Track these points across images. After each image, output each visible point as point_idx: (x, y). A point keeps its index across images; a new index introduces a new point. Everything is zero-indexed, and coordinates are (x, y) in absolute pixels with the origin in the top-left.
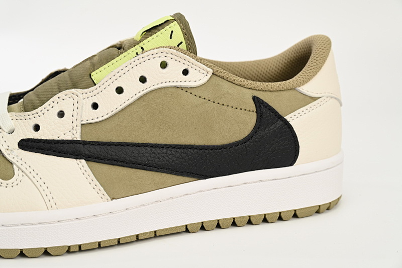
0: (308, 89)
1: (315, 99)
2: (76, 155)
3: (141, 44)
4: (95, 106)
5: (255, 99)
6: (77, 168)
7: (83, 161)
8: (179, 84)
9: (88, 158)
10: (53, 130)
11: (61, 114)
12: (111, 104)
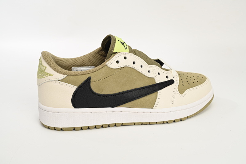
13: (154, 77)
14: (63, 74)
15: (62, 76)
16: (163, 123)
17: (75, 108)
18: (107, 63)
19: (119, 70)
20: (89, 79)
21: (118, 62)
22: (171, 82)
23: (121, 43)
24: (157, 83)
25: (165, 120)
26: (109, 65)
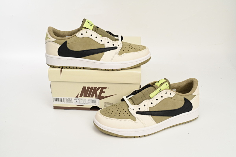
0: (194, 94)
1: (195, 96)
2: (149, 115)
3: (160, 88)
4: (152, 103)
7: (150, 116)
8: (169, 97)
9: (151, 115)
10: (143, 109)
11: (145, 105)
12: (155, 103)
13: (104, 44)
14: (55, 38)
15: (54, 40)
16: (106, 70)
17: (60, 56)
18: (76, 35)
19: (81, 39)
20: (66, 42)
21: (82, 34)
22: (116, 48)
23: (89, 23)
24: (105, 47)
25: (107, 68)
26: (77, 36)
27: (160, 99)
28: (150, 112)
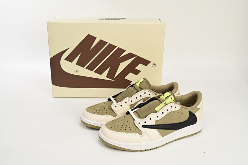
0: (198, 107)
1: (200, 109)
3: (165, 101)
4: (158, 117)
5: (189, 111)
6: (155, 131)
7: (156, 129)
8: (174, 110)
9: (157, 128)
10: (149, 123)
11: (150, 119)
12: (161, 116)
27: (166, 113)
28: (155, 125)
